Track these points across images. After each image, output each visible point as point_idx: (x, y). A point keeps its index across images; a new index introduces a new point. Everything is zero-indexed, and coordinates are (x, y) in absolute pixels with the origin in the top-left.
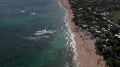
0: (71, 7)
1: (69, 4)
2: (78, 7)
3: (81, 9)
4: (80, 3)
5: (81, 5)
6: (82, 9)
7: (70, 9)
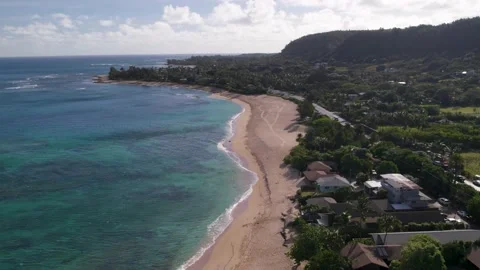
0: (293, 152)
1: (290, 129)
2: (361, 154)
3: (398, 179)
4: (382, 124)
5: (389, 138)
6: (404, 190)
7: (277, 173)
